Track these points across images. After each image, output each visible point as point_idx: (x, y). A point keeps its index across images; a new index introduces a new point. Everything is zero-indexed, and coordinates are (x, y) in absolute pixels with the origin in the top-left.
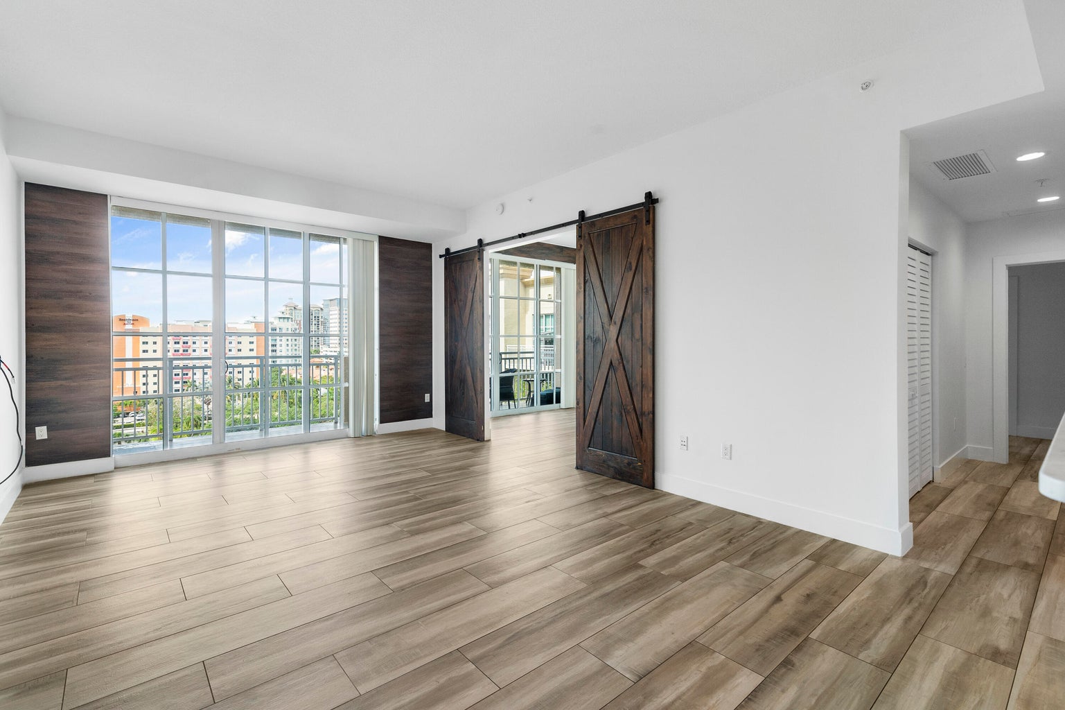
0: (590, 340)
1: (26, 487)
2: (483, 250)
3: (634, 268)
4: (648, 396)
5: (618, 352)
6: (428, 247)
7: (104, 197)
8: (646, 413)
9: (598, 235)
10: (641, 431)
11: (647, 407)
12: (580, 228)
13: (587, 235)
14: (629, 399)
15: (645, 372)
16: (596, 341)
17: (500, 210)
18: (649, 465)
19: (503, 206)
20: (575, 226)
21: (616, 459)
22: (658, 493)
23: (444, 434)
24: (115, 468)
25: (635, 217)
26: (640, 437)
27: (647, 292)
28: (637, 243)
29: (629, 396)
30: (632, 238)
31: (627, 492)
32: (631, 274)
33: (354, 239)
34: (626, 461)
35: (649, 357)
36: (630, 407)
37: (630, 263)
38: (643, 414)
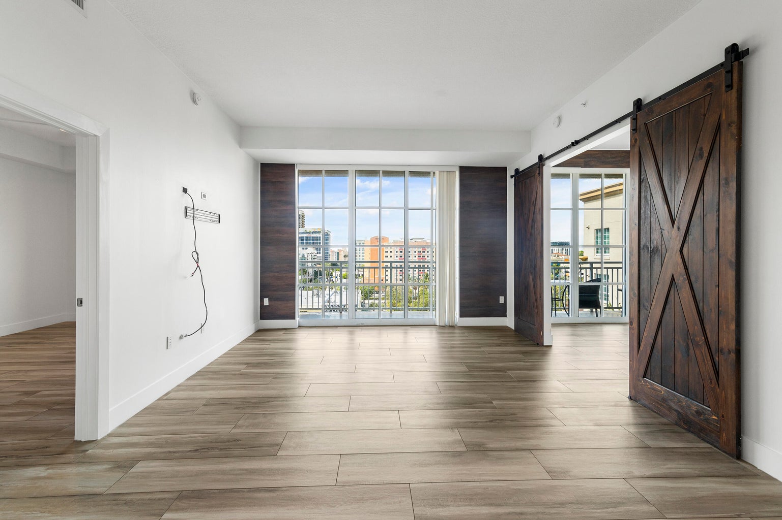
0: (646, 251)
1: (259, 331)
2: (543, 165)
3: (706, 155)
4: (728, 328)
5: (682, 265)
6: (504, 170)
7: (292, 166)
8: (726, 350)
9: (657, 123)
10: (717, 373)
11: (727, 341)
12: (635, 120)
13: (643, 127)
14: (698, 327)
15: (723, 294)
16: (654, 251)
17: (557, 124)
18: (732, 424)
19: (560, 118)
20: (629, 120)
21: (680, 402)
22: (744, 469)
23: (513, 333)
24: (299, 327)
25: (709, 85)
26: (714, 381)
27: (727, 183)
28: (712, 120)
29: (698, 323)
30: (704, 115)
31: (688, 451)
32: (702, 163)
33: (440, 171)
34: (694, 408)
35: (731, 275)
36: (700, 339)
37: (701, 149)
38: (720, 351)
